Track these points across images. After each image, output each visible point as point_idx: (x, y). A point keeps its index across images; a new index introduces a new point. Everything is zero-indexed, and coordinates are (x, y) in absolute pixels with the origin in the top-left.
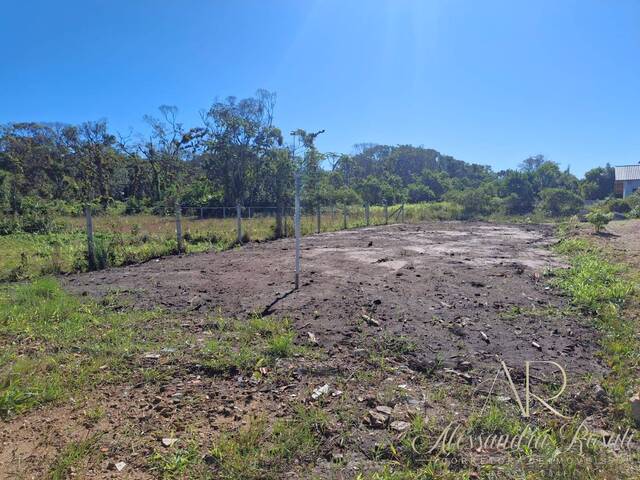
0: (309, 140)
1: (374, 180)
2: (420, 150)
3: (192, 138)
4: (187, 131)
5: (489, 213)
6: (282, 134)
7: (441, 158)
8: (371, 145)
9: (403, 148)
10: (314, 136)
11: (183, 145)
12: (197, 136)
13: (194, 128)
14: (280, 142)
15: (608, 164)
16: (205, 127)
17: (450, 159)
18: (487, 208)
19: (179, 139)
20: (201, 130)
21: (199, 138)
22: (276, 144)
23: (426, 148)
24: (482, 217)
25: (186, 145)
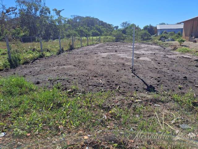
0: (58, 13)
1: (82, 28)
2: (93, 18)
3: (10, 11)
4: (7, 8)
5: (124, 40)
6: (50, 10)
7: (100, 21)
8: (77, 16)
9: (87, 17)
10: (60, 11)
11: (6, 14)
12: (12, 11)
13: (11, 7)
14: (49, 13)
15: (150, 24)
16: (15, 7)
17: (102, 22)
18: (122, 38)
19: (5, 11)
20: (14, 8)
21: (13, 11)
22: (48, 14)
23: (95, 18)
24: (122, 41)
25: (8, 14)
